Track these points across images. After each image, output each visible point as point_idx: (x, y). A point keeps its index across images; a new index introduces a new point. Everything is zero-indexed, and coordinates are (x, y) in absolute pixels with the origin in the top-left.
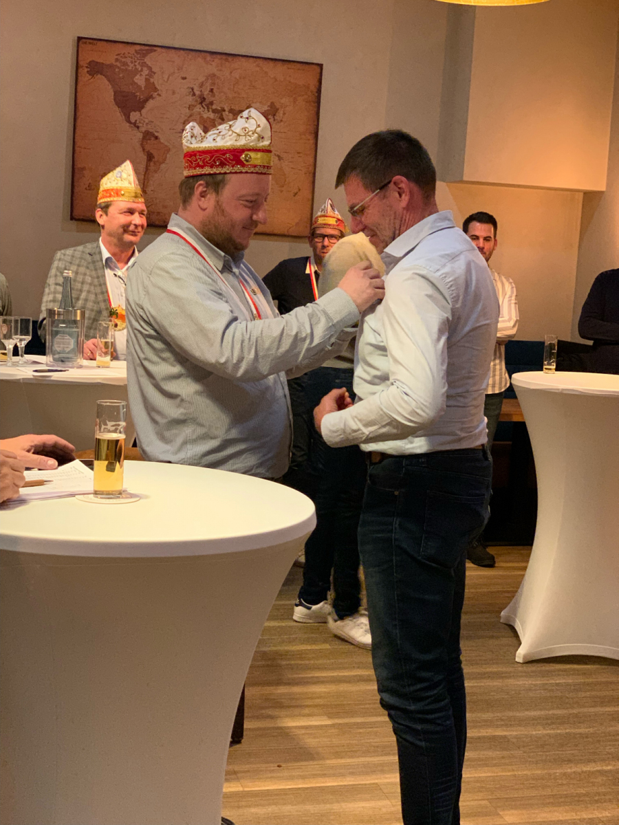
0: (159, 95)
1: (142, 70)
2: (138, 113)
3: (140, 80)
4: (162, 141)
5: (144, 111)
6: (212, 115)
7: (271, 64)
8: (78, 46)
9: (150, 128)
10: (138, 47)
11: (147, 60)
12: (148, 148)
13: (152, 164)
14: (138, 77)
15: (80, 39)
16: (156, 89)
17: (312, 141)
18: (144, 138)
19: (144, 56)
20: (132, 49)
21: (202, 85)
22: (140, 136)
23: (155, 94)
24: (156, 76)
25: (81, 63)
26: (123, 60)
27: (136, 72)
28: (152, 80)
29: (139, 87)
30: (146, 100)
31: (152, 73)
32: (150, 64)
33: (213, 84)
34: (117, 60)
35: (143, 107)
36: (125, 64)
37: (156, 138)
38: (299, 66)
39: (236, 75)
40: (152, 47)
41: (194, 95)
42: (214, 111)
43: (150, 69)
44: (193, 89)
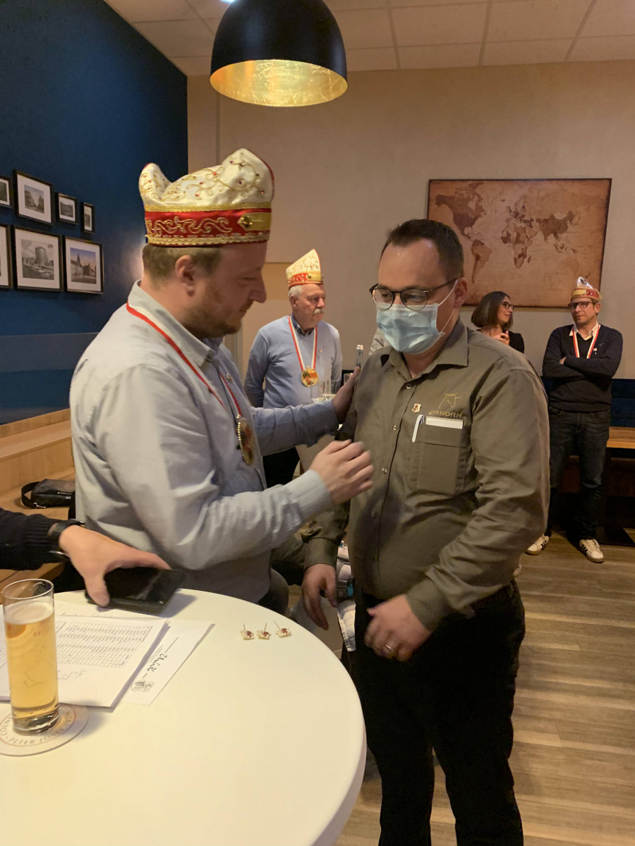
0: (485, 214)
1: (473, 198)
2: (470, 228)
3: (472, 205)
4: (487, 246)
5: (474, 227)
6: (523, 225)
7: (570, 183)
8: (429, 186)
9: (478, 238)
10: (471, 182)
11: (478, 190)
12: (476, 251)
13: (479, 262)
14: (470, 203)
15: (430, 181)
16: (483, 210)
17: (601, 237)
18: (473, 245)
19: (475, 187)
20: (466, 184)
21: (516, 204)
22: (471, 243)
23: (482, 214)
24: (483, 201)
25: (431, 197)
26: (461, 192)
27: (469, 199)
28: (480, 204)
29: (471, 210)
30: (476, 219)
31: (480, 199)
32: (478, 193)
33: (525, 202)
34: (456, 193)
35: (473, 223)
36: (462, 195)
37: (483, 244)
38: (592, 182)
39: (542, 194)
40: (480, 181)
41: (511, 211)
42: (525, 221)
43: (479, 196)
44: (510, 208)
